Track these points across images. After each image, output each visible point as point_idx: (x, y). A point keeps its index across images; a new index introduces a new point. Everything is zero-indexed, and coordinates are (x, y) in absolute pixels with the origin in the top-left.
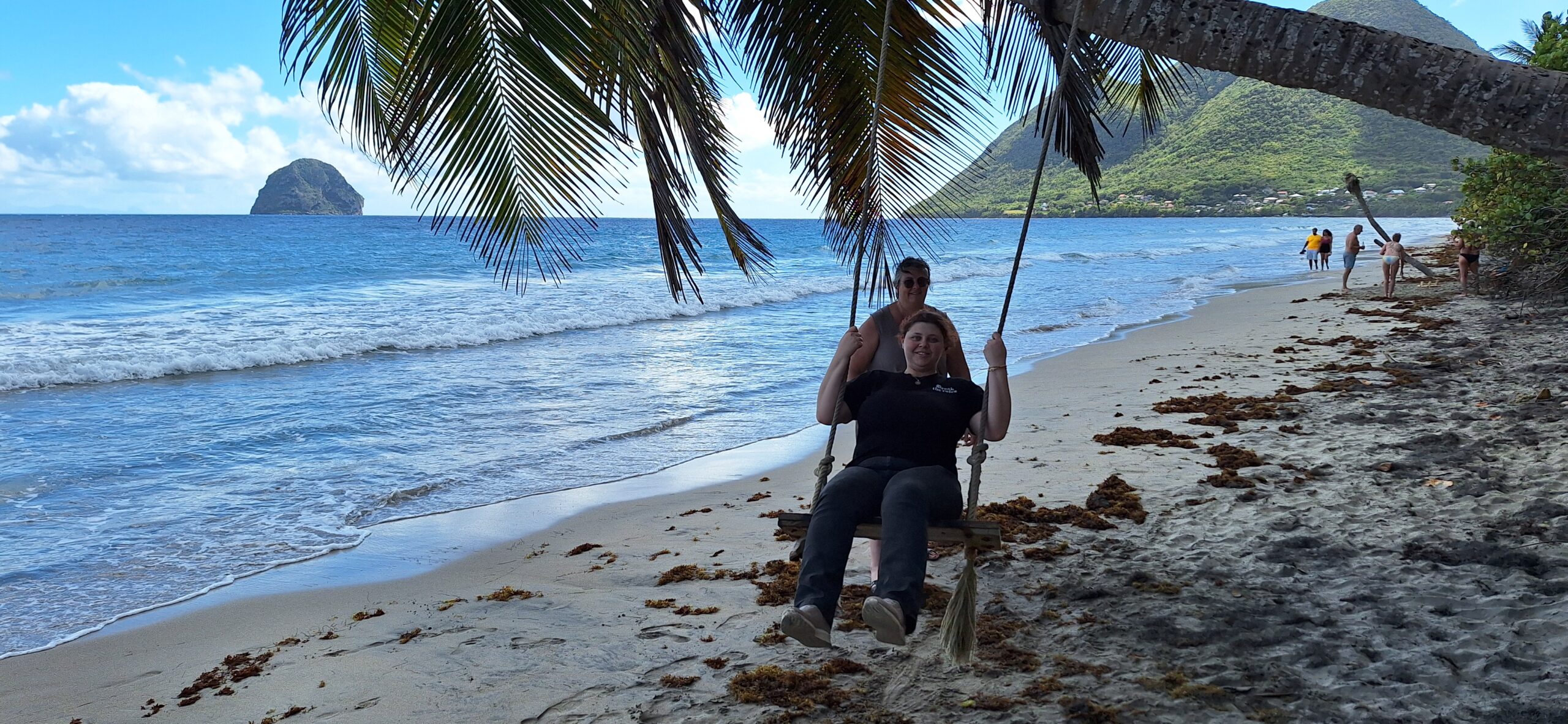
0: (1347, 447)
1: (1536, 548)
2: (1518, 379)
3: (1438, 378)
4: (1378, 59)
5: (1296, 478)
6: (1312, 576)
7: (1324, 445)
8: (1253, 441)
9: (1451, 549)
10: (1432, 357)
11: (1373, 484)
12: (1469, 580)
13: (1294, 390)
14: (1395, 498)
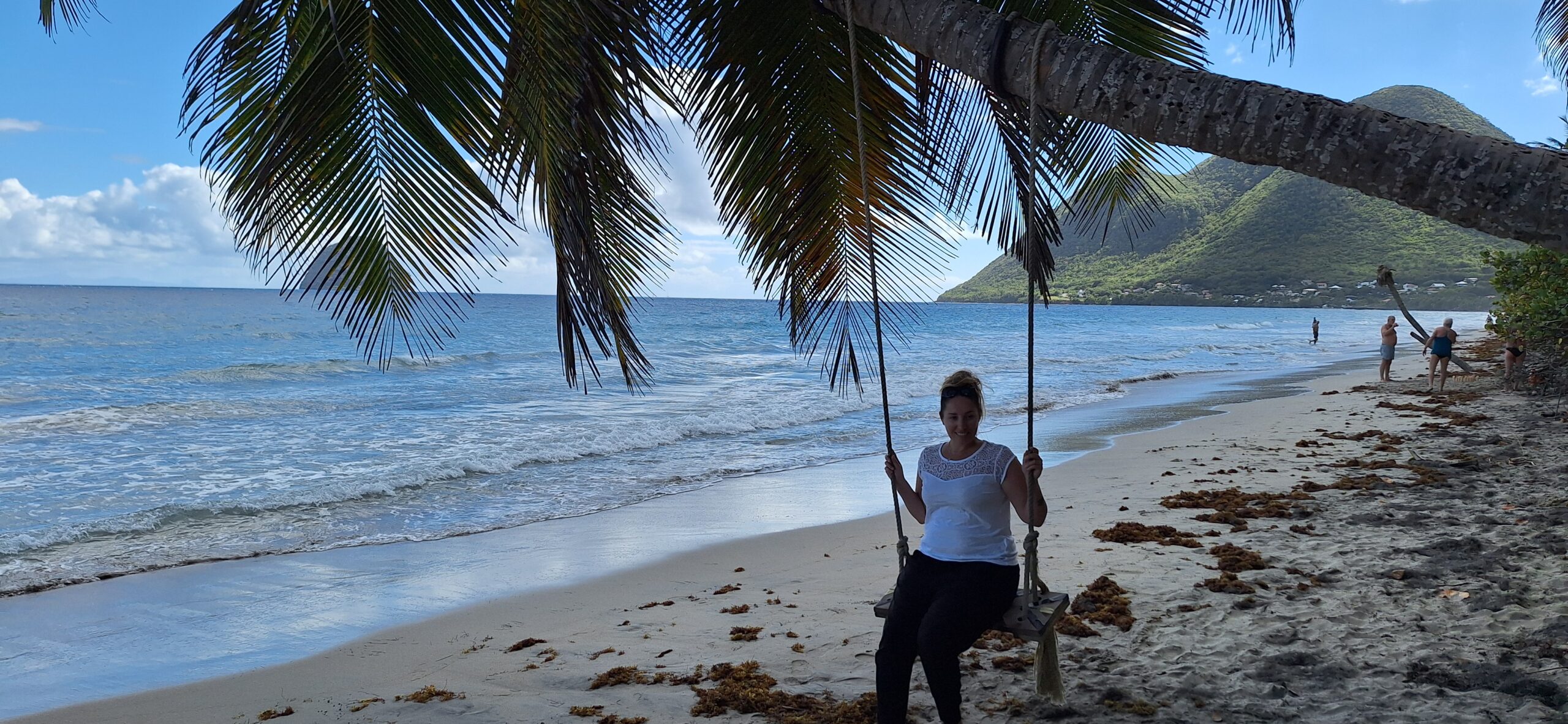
0: (1360, 550)
1: (1554, 674)
2: (1551, 481)
3: (1465, 477)
4: (1345, 133)
5: (1301, 585)
6: (1302, 699)
7: (1335, 548)
8: (1261, 541)
9: (1460, 671)
10: (1461, 455)
11: (1383, 593)
12: (1477, 709)
13: (1311, 487)
14: (1404, 611)
